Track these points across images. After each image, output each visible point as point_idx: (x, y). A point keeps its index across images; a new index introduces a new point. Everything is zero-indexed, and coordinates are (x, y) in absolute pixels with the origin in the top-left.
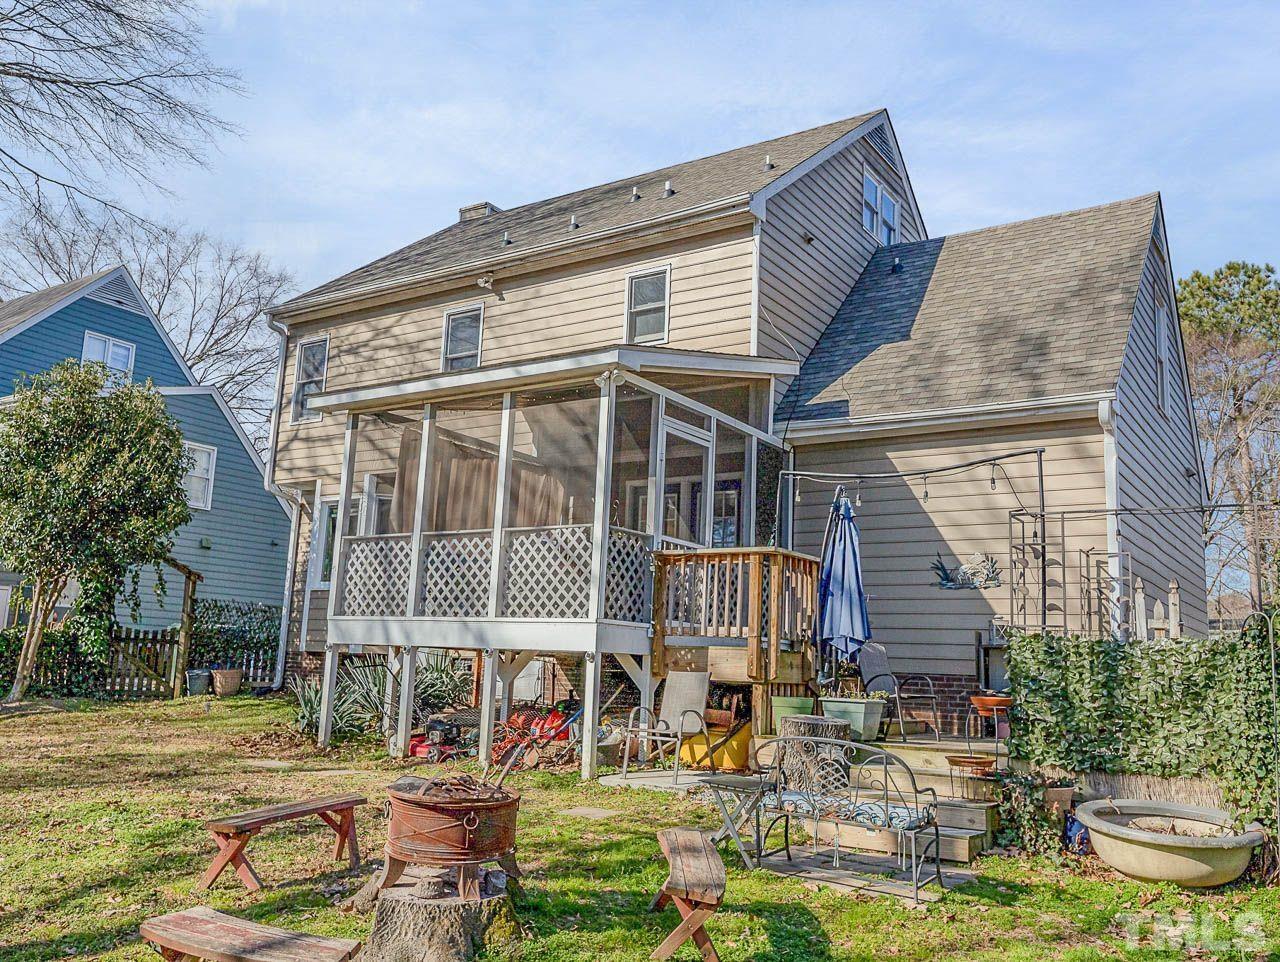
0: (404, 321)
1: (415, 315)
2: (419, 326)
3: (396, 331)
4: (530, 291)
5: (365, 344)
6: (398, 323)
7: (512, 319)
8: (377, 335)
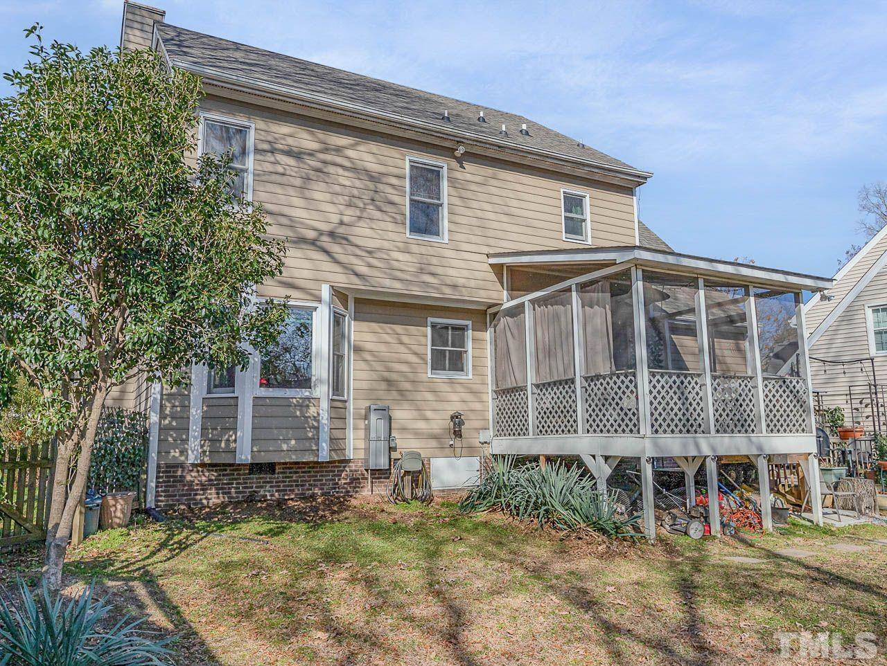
0: (360, 148)
1: (373, 147)
2: (378, 159)
3: (350, 153)
4: (490, 171)
5: (311, 154)
6: (352, 147)
7: (473, 187)
8: (327, 149)
